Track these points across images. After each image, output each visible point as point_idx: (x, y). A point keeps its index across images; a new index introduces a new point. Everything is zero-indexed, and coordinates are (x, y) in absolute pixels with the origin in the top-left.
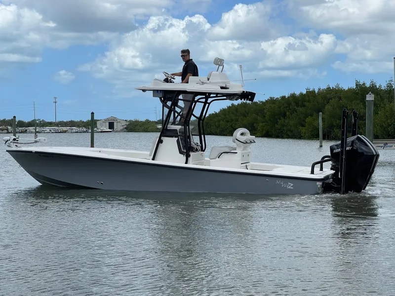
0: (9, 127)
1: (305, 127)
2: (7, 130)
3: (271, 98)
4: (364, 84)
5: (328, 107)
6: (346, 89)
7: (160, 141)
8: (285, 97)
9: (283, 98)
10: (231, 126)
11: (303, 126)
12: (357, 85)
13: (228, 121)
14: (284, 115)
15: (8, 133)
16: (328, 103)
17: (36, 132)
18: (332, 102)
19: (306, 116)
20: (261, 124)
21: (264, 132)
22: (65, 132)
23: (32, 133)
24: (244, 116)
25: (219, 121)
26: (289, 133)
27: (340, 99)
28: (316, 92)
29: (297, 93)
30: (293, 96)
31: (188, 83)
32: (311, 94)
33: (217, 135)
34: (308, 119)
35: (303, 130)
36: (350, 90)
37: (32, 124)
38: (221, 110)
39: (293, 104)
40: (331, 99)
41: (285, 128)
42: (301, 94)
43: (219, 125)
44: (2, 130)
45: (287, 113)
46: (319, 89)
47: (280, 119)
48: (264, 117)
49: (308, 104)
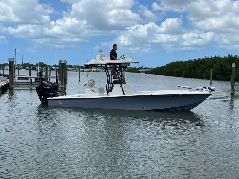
0: (77, 69)
2: (76, 70)
3: (189, 60)
4: (231, 56)
5: (215, 65)
6: (223, 57)
8: (196, 59)
9: (195, 60)
10: (171, 72)
11: (203, 73)
12: (228, 56)
13: (170, 70)
14: (195, 68)
15: (77, 71)
16: (215, 63)
17: (88, 71)
18: (217, 63)
19: (205, 69)
20: (184, 72)
22: (100, 71)
23: (86, 71)
24: (177, 67)
25: (166, 69)
26: (197, 76)
27: (220, 62)
28: (210, 58)
29: (201, 58)
30: (199, 59)
32: (207, 59)
33: (165, 75)
34: (206, 70)
35: (203, 75)
36: (225, 58)
37: (87, 66)
38: (167, 65)
39: (199, 63)
40: (216, 61)
41: (195, 74)
42: (203, 59)
43: (166, 71)
44: (74, 70)
45: (196, 67)
46: (211, 57)
47: (193, 70)
48: (186, 68)
49: (206, 63)
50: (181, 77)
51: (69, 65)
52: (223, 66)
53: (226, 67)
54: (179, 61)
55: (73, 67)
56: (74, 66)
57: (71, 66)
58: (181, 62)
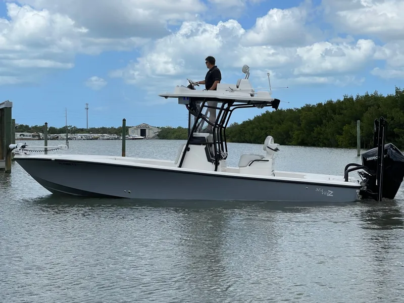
0: (41, 134)
1: (342, 135)
2: (39, 136)
3: (307, 105)
5: (366, 115)
6: (385, 96)
7: (187, 149)
8: (321, 104)
9: (320, 105)
10: (266, 134)
11: (340, 134)
12: (396, 92)
13: (262, 129)
14: (320, 123)
15: (40, 139)
16: (367, 110)
17: (68, 139)
18: (371, 109)
19: (344, 124)
20: (296, 132)
21: (300, 140)
22: (97, 139)
23: (63, 139)
24: (279, 123)
25: (253, 129)
26: (325, 141)
27: (379, 107)
28: (354, 99)
29: (335, 100)
30: (330, 103)
31: (215, 89)
32: (348, 101)
33: (251, 143)
34: (346, 128)
35: (340, 138)
36: (389, 97)
37: (64, 130)
38: (255, 118)
39: (330, 111)
40: (370, 106)
41: (321, 136)
42: (339, 101)
43: (253, 133)
44: (34, 136)
45: (324, 121)
46: (358, 97)
47: (316, 127)
48: (299, 125)
49: (345, 111)
50: (290, 145)
51: (22, 126)
52: (385, 116)
53: (393, 119)
54: (283, 109)
55: (30, 129)
56: (33, 127)
57: (27, 127)
58: (287, 110)
